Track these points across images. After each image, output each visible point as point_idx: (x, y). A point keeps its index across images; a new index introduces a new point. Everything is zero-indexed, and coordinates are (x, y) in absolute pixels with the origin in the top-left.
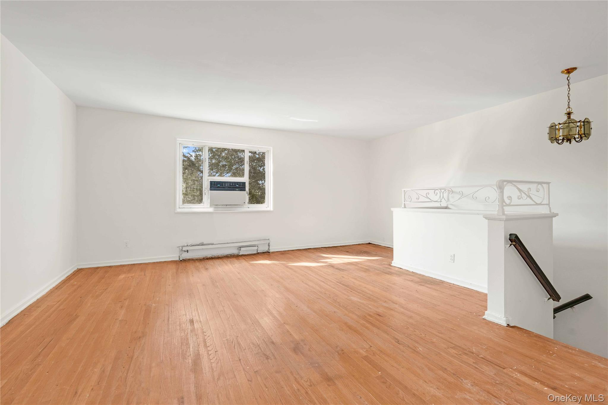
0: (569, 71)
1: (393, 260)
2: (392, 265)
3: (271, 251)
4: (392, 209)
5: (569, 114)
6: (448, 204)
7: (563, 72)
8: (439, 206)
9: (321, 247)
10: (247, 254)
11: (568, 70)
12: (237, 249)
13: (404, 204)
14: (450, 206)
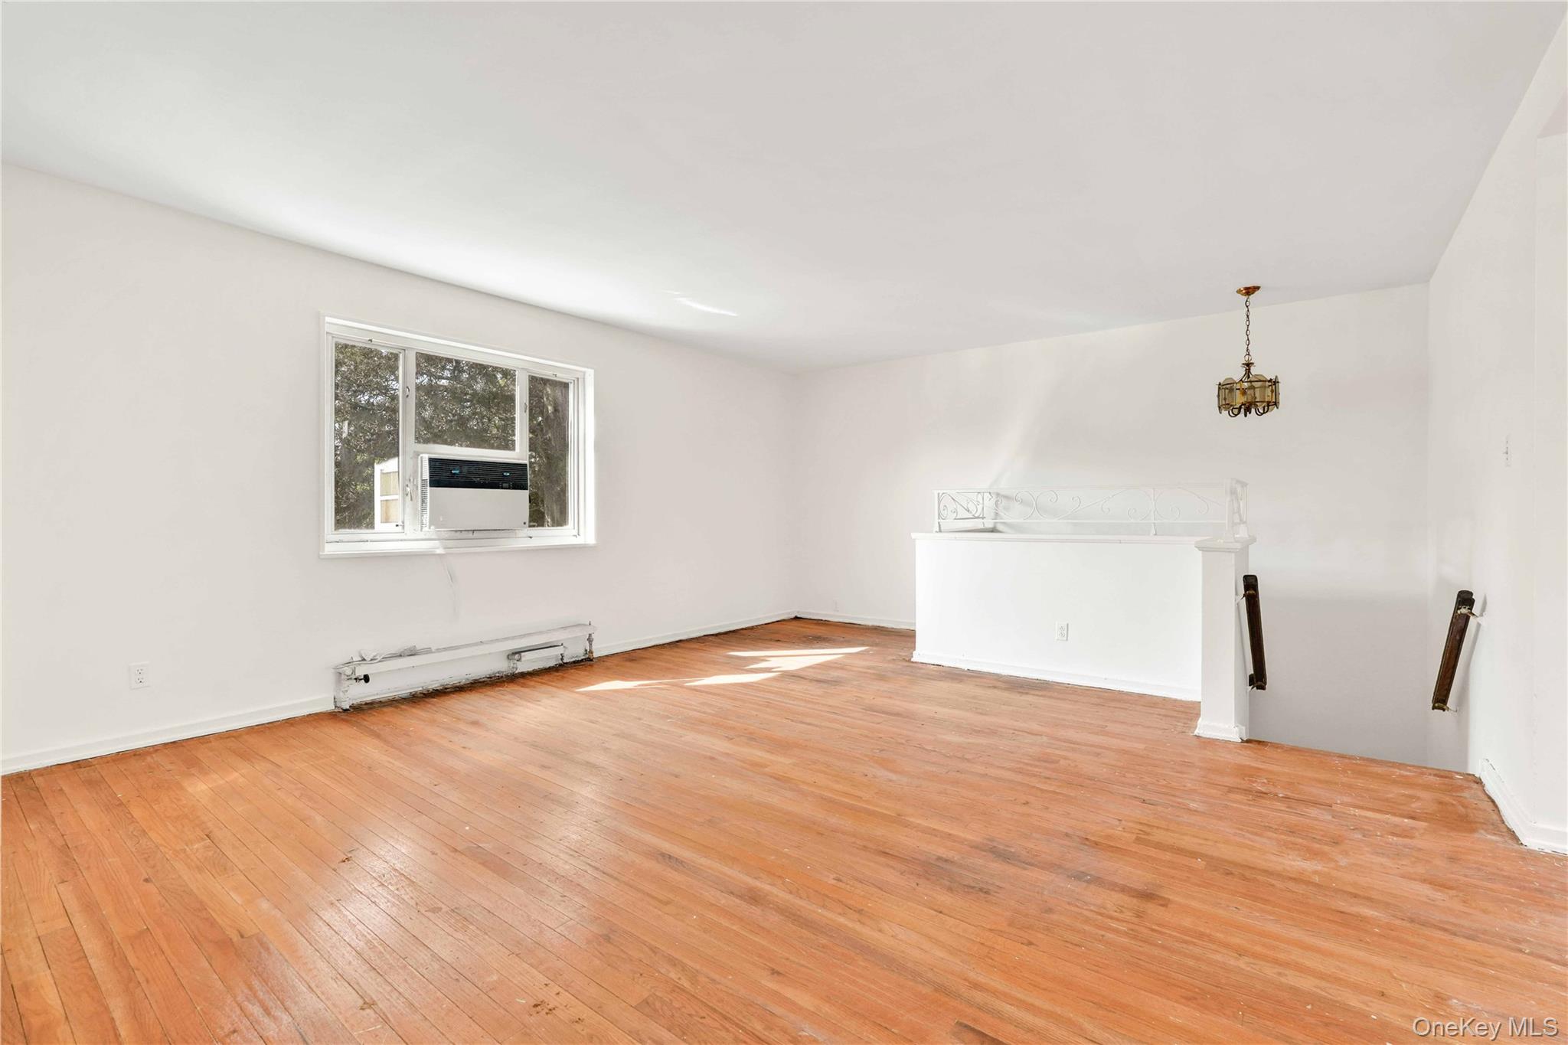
0: (1249, 291)
1: (915, 650)
2: (912, 660)
3: (595, 655)
4: (914, 535)
5: (1248, 365)
6: (996, 523)
7: (1239, 291)
8: (982, 527)
9: (705, 636)
10: (530, 670)
11: (1246, 289)
12: (506, 657)
13: (939, 523)
14: (1000, 527)
